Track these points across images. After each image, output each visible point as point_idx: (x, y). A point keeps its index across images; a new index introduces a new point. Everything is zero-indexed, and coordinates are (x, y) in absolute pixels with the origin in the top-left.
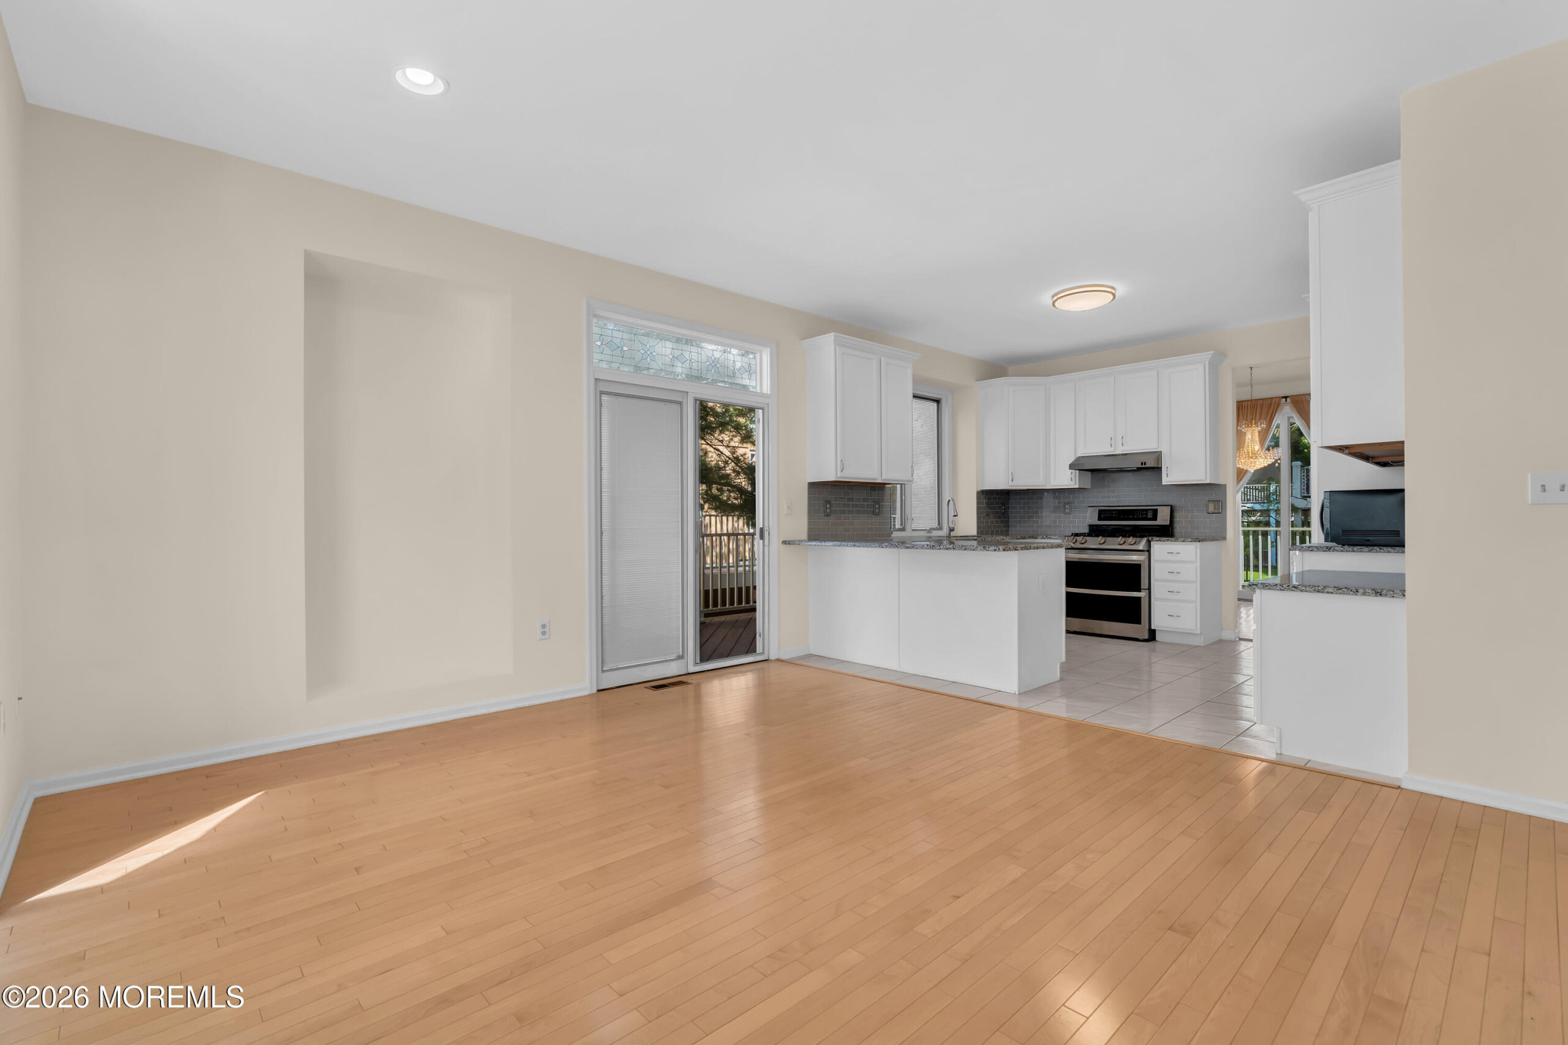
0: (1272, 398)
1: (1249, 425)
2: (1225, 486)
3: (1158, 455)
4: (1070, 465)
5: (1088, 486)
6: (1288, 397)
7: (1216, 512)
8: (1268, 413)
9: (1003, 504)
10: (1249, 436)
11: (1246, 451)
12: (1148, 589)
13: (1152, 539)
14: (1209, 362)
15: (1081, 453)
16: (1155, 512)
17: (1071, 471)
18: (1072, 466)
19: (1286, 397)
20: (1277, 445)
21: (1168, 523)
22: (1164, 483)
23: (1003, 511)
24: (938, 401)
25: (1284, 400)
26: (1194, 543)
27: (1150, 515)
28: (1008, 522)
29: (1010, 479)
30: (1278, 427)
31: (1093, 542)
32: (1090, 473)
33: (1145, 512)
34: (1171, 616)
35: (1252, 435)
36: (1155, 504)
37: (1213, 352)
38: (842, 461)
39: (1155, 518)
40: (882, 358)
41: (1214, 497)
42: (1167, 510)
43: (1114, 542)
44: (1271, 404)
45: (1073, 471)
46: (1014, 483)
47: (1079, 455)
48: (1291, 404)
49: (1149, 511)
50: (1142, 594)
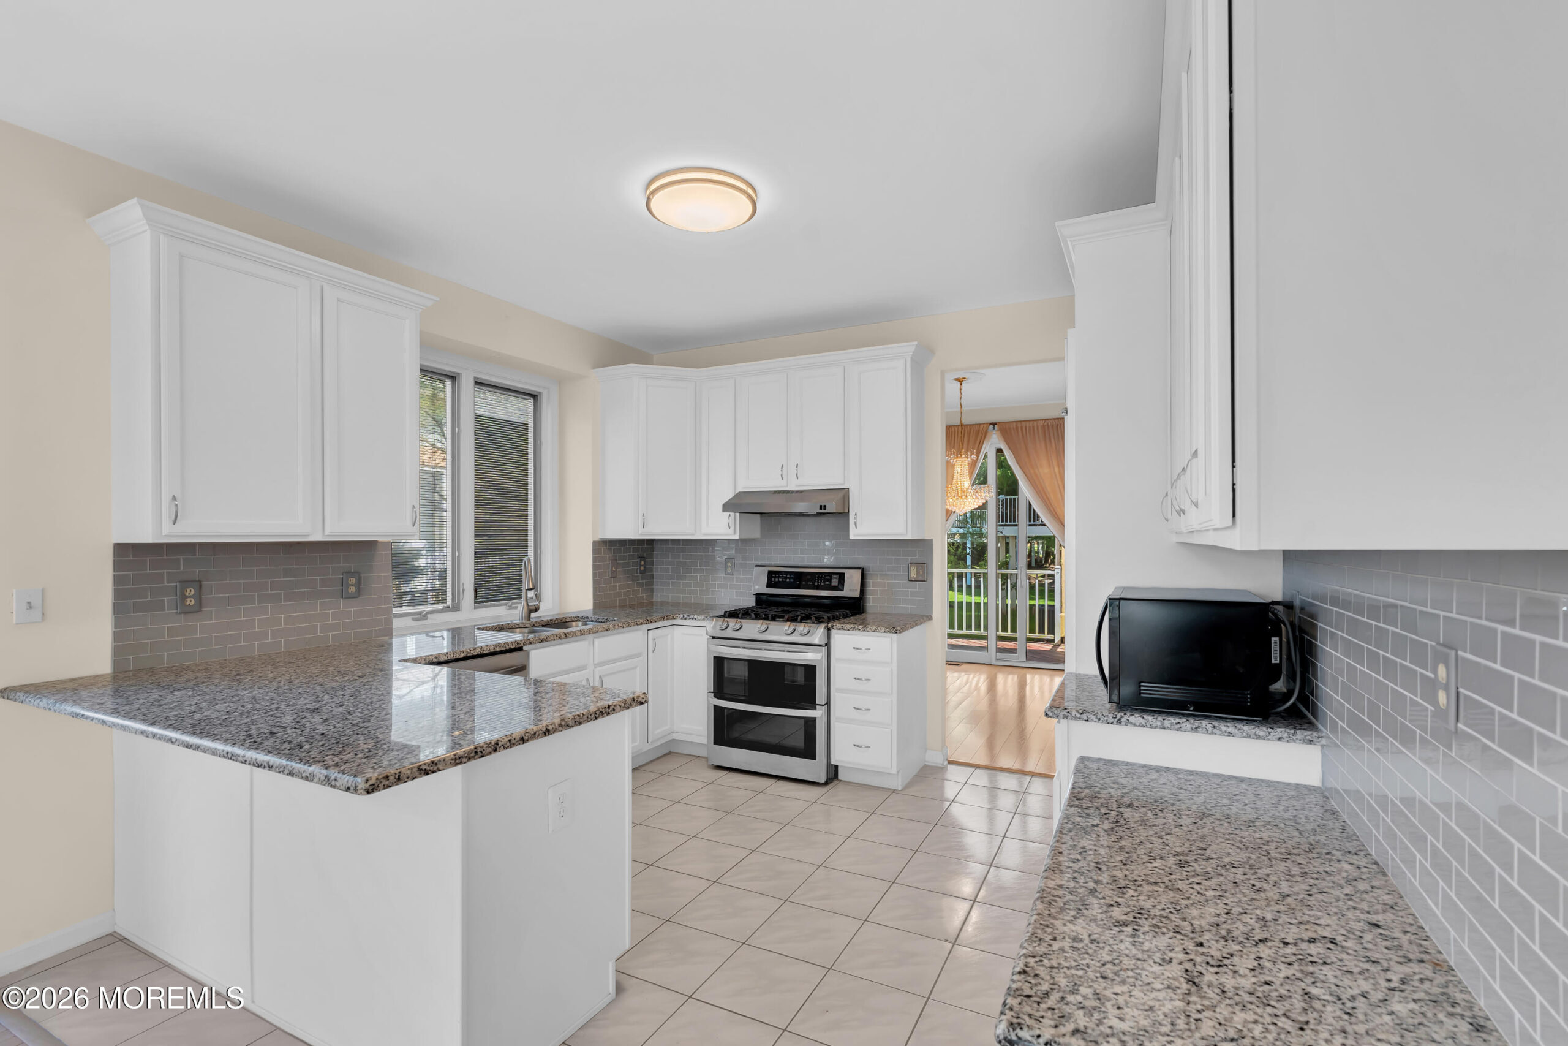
0: (980, 424)
1: (958, 454)
2: (931, 541)
3: (843, 495)
4: (724, 505)
5: (757, 534)
6: (996, 424)
7: (920, 578)
8: (975, 442)
9: (642, 558)
10: (958, 469)
11: (954, 489)
12: (827, 704)
13: (832, 626)
14: (912, 358)
15: (744, 486)
16: (841, 577)
17: (727, 514)
18: (727, 507)
19: (993, 424)
20: (984, 482)
21: (857, 594)
22: (852, 537)
23: (642, 568)
24: (535, 397)
25: (992, 426)
26: (888, 634)
27: (835, 582)
28: (652, 584)
29: (641, 525)
30: (985, 457)
31: (752, 628)
32: (759, 515)
33: (828, 578)
34: (858, 746)
35: (962, 467)
36: (841, 565)
37: (916, 343)
38: (174, 498)
39: (841, 586)
40: (326, 288)
41: (917, 558)
42: (857, 574)
43: (779, 630)
44: (979, 431)
45: (732, 514)
46: (646, 530)
47: (740, 489)
48: (999, 433)
49: (834, 576)
50: (817, 713)
